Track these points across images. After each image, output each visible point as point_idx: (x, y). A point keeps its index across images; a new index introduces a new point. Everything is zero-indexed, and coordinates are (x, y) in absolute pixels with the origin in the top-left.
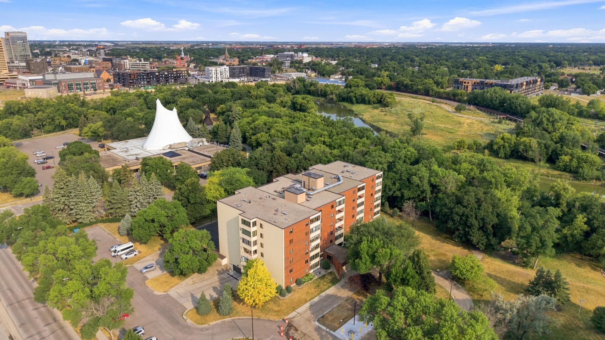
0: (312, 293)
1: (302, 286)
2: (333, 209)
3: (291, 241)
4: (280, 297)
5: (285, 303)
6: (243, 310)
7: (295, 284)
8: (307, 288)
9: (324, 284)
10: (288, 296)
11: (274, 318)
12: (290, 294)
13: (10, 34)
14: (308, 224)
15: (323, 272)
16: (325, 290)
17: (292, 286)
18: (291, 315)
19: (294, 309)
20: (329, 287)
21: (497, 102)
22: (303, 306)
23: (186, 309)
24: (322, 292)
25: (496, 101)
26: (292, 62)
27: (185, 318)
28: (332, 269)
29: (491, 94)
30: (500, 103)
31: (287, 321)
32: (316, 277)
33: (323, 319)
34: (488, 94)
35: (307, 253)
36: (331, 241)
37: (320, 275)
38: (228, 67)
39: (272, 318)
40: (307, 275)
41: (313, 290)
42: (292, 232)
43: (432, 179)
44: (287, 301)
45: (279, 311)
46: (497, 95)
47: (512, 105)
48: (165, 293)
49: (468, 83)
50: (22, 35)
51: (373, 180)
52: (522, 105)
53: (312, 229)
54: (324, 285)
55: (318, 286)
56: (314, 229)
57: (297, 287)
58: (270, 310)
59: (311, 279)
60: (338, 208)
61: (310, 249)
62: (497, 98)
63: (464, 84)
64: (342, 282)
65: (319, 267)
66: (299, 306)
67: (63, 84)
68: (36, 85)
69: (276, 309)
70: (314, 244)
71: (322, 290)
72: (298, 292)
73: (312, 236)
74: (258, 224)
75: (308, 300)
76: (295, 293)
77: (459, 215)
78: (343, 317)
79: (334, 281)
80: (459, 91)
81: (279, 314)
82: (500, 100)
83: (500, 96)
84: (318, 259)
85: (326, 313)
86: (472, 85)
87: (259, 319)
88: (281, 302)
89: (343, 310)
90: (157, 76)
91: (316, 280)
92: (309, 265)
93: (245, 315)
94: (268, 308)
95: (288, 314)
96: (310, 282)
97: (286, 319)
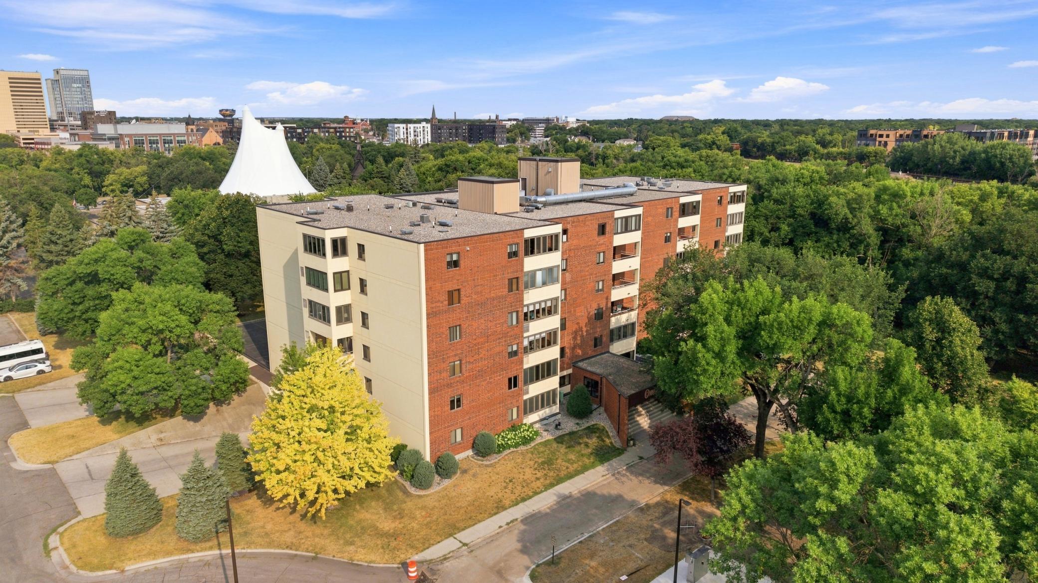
0: (526, 484)
1: (494, 459)
2: (602, 239)
3: (453, 297)
4: (412, 490)
5: (424, 508)
6: (269, 527)
7: (470, 452)
8: (510, 465)
9: (565, 458)
10: (440, 486)
11: (372, 557)
12: (447, 482)
13: (62, 72)
14: (515, 254)
15: (570, 425)
16: (570, 476)
17: (458, 457)
18: (433, 552)
19: (452, 530)
20: (584, 469)
21: (958, 159)
22: (489, 521)
23: (79, 513)
24: (559, 481)
25: (954, 158)
26: (546, 130)
27: (52, 545)
28: (600, 419)
29: (941, 146)
30: (963, 162)
31: (413, 572)
32: (547, 436)
33: (552, 568)
34: (936, 147)
35: (515, 353)
36: (597, 342)
37: (559, 433)
38: (429, 125)
39: (362, 556)
40: (514, 428)
41: (529, 474)
42: (455, 264)
43: (884, 210)
44: (430, 502)
45: (394, 535)
46: (956, 147)
47: (993, 160)
48: (49, 466)
49: (888, 136)
50: (82, 73)
51: (720, 202)
52: (1015, 159)
53: (533, 274)
54: (568, 461)
55: (549, 462)
56: (539, 277)
57: (479, 461)
58: (364, 530)
59: (526, 441)
60: (619, 240)
61: (526, 343)
62: (955, 152)
63: (878, 139)
64: (630, 456)
65: (556, 409)
66: (472, 520)
67: (126, 139)
68: (79, 140)
69: (387, 525)
70: (538, 327)
71: (562, 474)
72: (474, 475)
73: (533, 297)
74: (352, 249)
75: (507, 502)
76: (467, 477)
77: (991, 278)
78: (632, 566)
79: (604, 455)
80: (871, 148)
81: (393, 544)
82: (964, 156)
83: (963, 148)
84: (551, 383)
85: (565, 547)
86: (896, 141)
87: (314, 558)
88: (409, 505)
89: (632, 541)
90: (299, 134)
91: (546, 443)
92: (520, 395)
93: (270, 545)
94: (359, 522)
95: (427, 544)
96: (522, 448)
97: (413, 563)
